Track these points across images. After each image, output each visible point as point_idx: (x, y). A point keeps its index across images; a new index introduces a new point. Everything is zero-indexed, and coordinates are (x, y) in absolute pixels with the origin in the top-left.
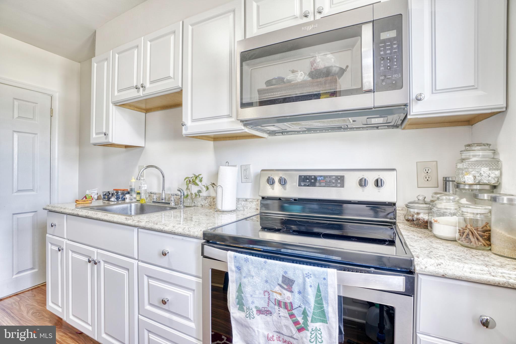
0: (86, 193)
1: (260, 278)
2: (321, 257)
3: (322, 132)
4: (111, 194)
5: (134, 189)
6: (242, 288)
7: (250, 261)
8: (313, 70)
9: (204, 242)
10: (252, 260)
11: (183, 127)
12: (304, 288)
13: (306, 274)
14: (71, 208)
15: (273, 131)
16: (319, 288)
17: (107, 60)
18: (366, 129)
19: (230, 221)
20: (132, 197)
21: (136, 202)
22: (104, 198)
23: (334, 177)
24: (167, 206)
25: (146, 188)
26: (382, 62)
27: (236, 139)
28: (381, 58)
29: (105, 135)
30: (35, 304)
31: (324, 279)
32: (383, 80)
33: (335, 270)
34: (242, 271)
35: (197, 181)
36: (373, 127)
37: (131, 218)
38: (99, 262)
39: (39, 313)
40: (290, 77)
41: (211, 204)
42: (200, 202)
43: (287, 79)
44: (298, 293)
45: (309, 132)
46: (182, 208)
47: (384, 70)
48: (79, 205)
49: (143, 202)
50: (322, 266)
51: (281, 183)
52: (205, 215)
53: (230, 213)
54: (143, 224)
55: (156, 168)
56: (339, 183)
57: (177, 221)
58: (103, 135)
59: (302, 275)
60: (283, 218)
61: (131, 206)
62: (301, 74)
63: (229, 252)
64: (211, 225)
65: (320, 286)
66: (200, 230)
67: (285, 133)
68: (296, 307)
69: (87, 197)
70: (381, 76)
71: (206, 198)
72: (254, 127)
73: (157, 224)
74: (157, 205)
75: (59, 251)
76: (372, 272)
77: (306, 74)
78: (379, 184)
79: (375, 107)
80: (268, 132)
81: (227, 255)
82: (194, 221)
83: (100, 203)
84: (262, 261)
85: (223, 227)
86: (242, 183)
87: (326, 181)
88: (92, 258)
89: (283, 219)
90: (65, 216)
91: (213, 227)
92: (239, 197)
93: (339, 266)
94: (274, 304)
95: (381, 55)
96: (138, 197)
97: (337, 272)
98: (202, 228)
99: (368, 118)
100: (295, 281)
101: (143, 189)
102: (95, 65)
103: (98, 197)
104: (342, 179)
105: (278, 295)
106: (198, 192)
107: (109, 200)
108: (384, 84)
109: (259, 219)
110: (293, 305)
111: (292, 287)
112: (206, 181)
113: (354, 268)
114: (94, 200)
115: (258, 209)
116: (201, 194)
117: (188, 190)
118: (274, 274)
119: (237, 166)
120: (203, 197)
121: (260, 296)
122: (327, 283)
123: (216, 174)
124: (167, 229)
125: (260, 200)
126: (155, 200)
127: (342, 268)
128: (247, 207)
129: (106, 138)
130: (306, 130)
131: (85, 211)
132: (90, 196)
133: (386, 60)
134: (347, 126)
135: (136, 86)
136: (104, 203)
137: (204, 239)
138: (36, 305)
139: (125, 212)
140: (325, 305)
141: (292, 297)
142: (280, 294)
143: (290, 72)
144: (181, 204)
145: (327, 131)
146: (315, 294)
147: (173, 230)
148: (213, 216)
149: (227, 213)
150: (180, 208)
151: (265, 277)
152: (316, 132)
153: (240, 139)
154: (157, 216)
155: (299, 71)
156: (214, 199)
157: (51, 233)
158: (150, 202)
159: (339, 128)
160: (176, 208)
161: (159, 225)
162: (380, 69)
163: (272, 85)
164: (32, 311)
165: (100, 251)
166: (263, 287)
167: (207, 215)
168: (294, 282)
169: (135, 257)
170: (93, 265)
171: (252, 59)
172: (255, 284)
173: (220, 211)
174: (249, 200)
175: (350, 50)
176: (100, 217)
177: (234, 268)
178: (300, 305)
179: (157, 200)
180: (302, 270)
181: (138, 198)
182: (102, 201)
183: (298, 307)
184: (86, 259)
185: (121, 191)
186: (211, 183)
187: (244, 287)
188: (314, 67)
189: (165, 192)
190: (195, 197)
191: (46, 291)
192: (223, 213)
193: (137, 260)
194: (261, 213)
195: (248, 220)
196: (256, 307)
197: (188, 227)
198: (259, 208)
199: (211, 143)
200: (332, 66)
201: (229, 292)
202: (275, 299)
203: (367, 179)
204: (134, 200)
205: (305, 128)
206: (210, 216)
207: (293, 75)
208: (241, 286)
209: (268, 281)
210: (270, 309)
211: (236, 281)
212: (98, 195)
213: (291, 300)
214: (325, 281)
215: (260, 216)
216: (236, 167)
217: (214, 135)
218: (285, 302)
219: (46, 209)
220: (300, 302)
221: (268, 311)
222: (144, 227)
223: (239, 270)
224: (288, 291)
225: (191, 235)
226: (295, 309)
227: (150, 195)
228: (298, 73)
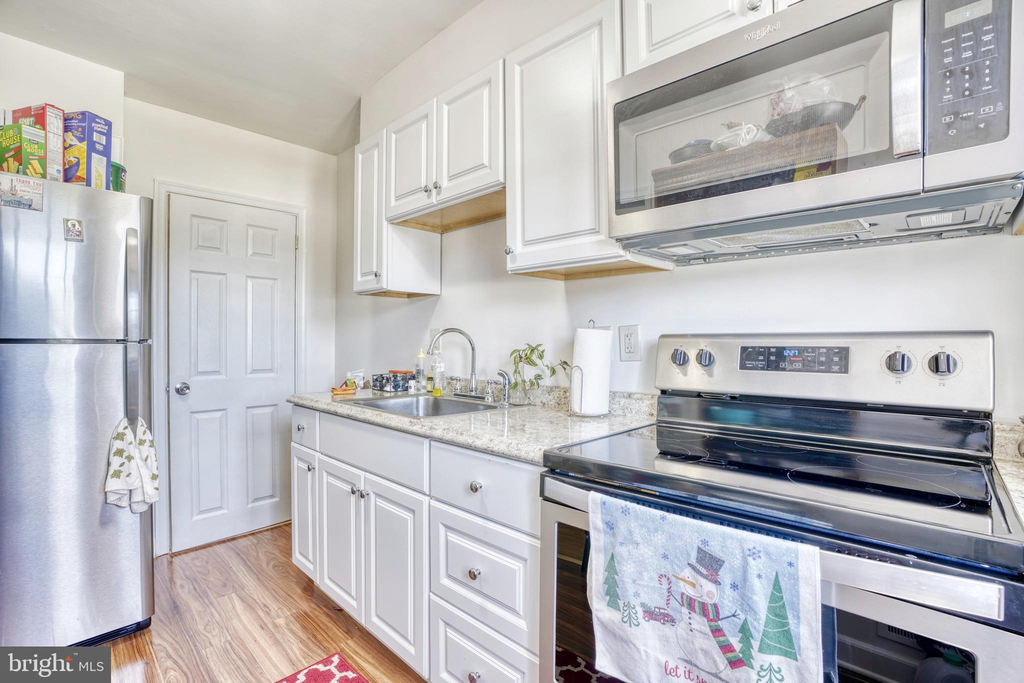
0: (346, 377)
1: (651, 548)
2: (784, 517)
3: (797, 252)
4: (385, 378)
5: (423, 371)
6: (616, 564)
7: (632, 513)
8: (778, 117)
9: (546, 472)
10: (636, 511)
11: (509, 257)
12: (745, 579)
13: (750, 550)
14: (325, 402)
15: (684, 256)
16: (779, 582)
17: (378, 145)
18: (910, 241)
19: (596, 435)
20: (419, 386)
21: (426, 395)
22: (374, 386)
23: (825, 350)
24: (479, 402)
25: (443, 370)
26: (948, 82)
27: (609, 275)
28: (946, 72)
29: (376, 276)
30: (277, 552)
31: (791, 564)
32: (949, 126)
33: (817, 549)
34: (616, 532)
35: (534, 357)
36: (929, 234)
37: (419, 421)
38: (368, 494)
39: (283, 567)
40: (722, 137)
41: (560, 402)
42: (539, 396)
43: (718, 145)
44: (731, 588)
45: (766, 255)
46: (507, 407)
47: (953, 100)
48: (336, 396)
49: (437, 395)
50: (785, 536)
51: (701, 361)
52: (549, 421)
53: (597, 419)
54: (438, 433)
55: (460, 333)
56: (836, 364)
57: (497, 430)
58: (373, 277)
59: (741, 550)
60: (706, 434)
61: (418, 402)
62: (748, 130)
63: (592, 493)
64: (559, 440)
65: (780, 579)
66: (538, 448)
67: (711, 259)
68: (726, 616)
69: (349, 384)
70: (946, 115)
71: (551, 390)
72: (645, 250)
73: (462, 434)
74: (462, 400)
75: (309, 471)
76: (911, 563)
77: (761, 127)
78: (943, 366)
79: (925, 189)
80: (675, 258)
81: (588, 498)
82: (528, 432)
83: (369, 394)
84: (657, 516)
85: (583, 445)
86: (621, 361)
87: (803, 360)
88: (357, 486)
89: (704, 437)
90: (318, 413)
91: (563, 444)
92: (615, 389)
93: (828, 542)
94: (680, 603)
95: (945, 66)
96: (430, 385)
97: (820, 552)
98: (542, 445)
99: (909, 216)
100: (724, 562)
101: (438, 370)
102: (360, 156)
103: (364, 384)
104: (844, 353)
105: (688, 585)
106: (535, 379)
107: (382, 389)
108: (952, 132)
109: (656, 435)
110: (720, 611)
111: (719, 573)
112: (550, 358)
113: (864, 549)
114: (359, 389)
115: (652, 415)
116: (541, 382)
117: (518, 374)
118: (680, 544)
119: (611, 328)
120: (545, 388)
121: (652, 585)
122: (798, 575)
123: (570, 345)
124: (480, 444)
125: (657, 397)
126: (458, 391)
127: (835, 546)
128: (631, 409)
129: (378, 282)
130: (757, 249)
131: (347, 406)
132: (353, 381)
133: (961, 74)
134: (856, 236)
135: (426, 186)
136: (375, 394)
137: (545, 466)
138: (278, 554)
139: (407, 411)
140: (791, 621)
141: (717, 594)
142: (694, 585)
143: (725, 128)
144: (504, 400)
145: (807, 250)
146: (770, 594)
147: (490, 446)
148: (564, 425)
149: (591, 421)
150: (502, 407)
151: (663, 547)
152: (781, 253)
153: (616, 275)
154: (463, 420)
155: (743, 123)
156: (565, 392)
157: (298, 442)
158: (449, 396)
159: (838, 243)
160: (495, 407)
161: (465, 435)
162: (941, 98)
163: (683, 160)
164: (273, 562)
165: (368, 475)
166: (657, 567)
167: (551, 422)
168: (722, 563)
169: (425, 491)
170: (358, 498)
171: (638, 115)
172: (641, 558)
173: (577, 416)
174: (635, 396)
175: (862, 65)
176: (369, 418)
177: (600, 525)
178: (735, 613)
179: (461, 392)
180: (741, 541)
181: (429, 388)
182: (370, 390)
183: (730, 617)
184: (348, 488)
185: (402, 375)
186: (561, 361)
187: (619, 563)
188: (778, 110)
189: (475, 377)
190: (531, 387)
191: (291, 535)
192: (583, 419)
193: (429, 496)
194: (659, 422)
195: (633, 436)
196: (643, 605)
197: (517, 443)
198: (655, 413)
199: (561, 285)
200: (823, 104)
201: (591, 570)
202: (683, 594)
203: (908, 354)
204: (423, 391)
205: (755, 246)
206: (558, 424)
207: (730, 134)
208: (614, 561)
209: (669, 557)
210: (671, 613)
211: (605, 550)
212: (365, 380)
213: (715, 599)
214: (791, 570)
215: (657, 428)
216: (610, 330)
217: (566, 268)
218: (704, 602)
219: (290, 402)
220: (735, 607)
221: (667, 615)
222: (440, 439)
223: (610, 530)
224: (710, 580)
225: (523, 457)
226: (724, 618)
227: (449, 383)
228: (741, 129)
